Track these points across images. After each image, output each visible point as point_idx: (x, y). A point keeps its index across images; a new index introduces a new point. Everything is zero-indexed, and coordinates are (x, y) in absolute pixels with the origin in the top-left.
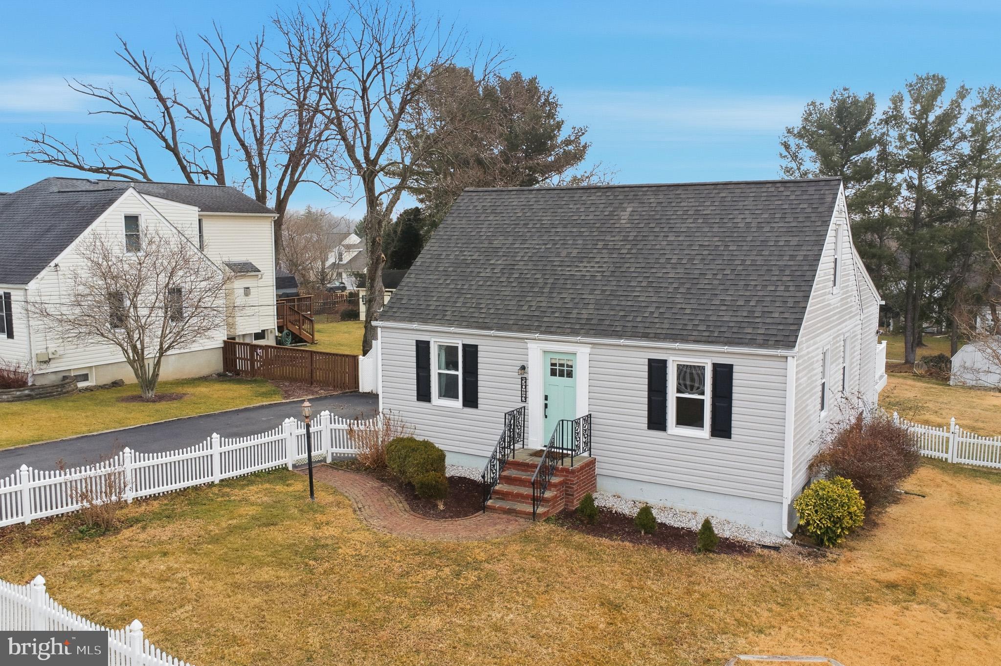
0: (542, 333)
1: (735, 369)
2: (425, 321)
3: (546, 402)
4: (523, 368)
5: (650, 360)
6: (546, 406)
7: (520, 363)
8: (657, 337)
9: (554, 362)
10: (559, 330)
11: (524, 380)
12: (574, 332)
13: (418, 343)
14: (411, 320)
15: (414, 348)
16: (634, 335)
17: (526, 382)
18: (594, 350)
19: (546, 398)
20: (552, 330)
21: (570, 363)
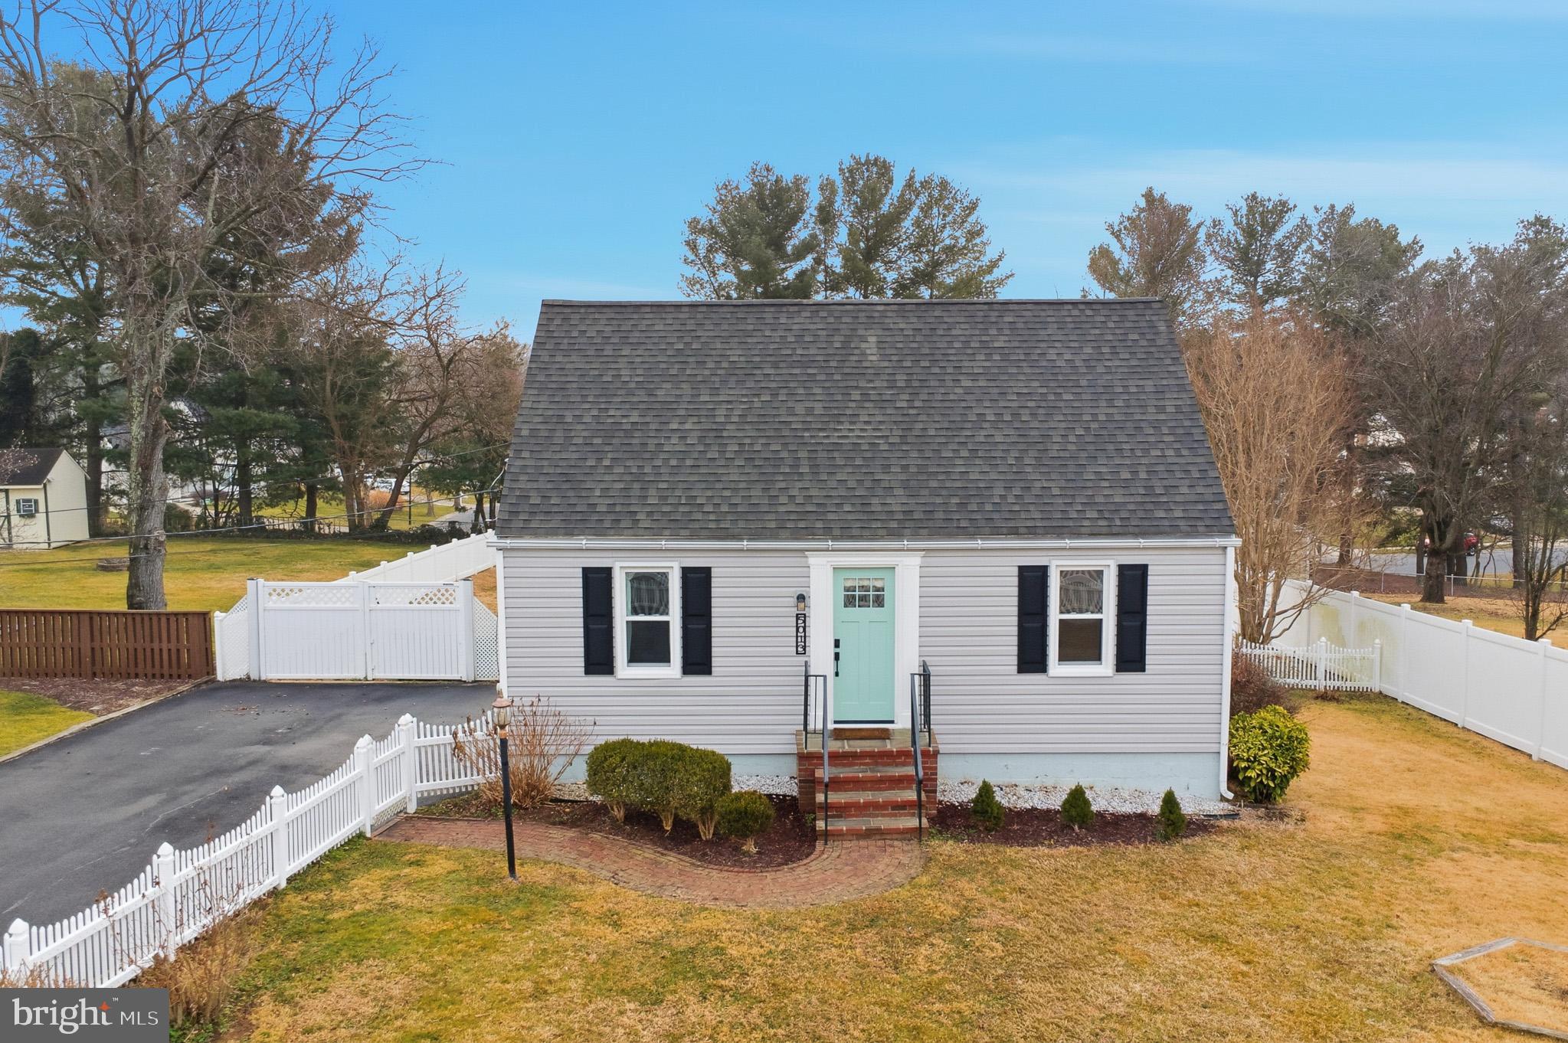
0: (835, 539)
1: (1151, 570)
2: (600, 532)
3: (837, 650)
4: (801, 598)
5: (1021, 568)
6: (837, 657)
7: (800, 591)
8: (1032, 532)
9: (849, 584)
10: (866, 533)
11: (801, 618)
12: (895, 534)
13: (587, 572)
14: (569, 533)
15: (579, 582)
16: (996, 532)
17: (804, 622)
18: (928, 559)
19: (837, 644)
20: (855, 532)
21: (879, 584)
